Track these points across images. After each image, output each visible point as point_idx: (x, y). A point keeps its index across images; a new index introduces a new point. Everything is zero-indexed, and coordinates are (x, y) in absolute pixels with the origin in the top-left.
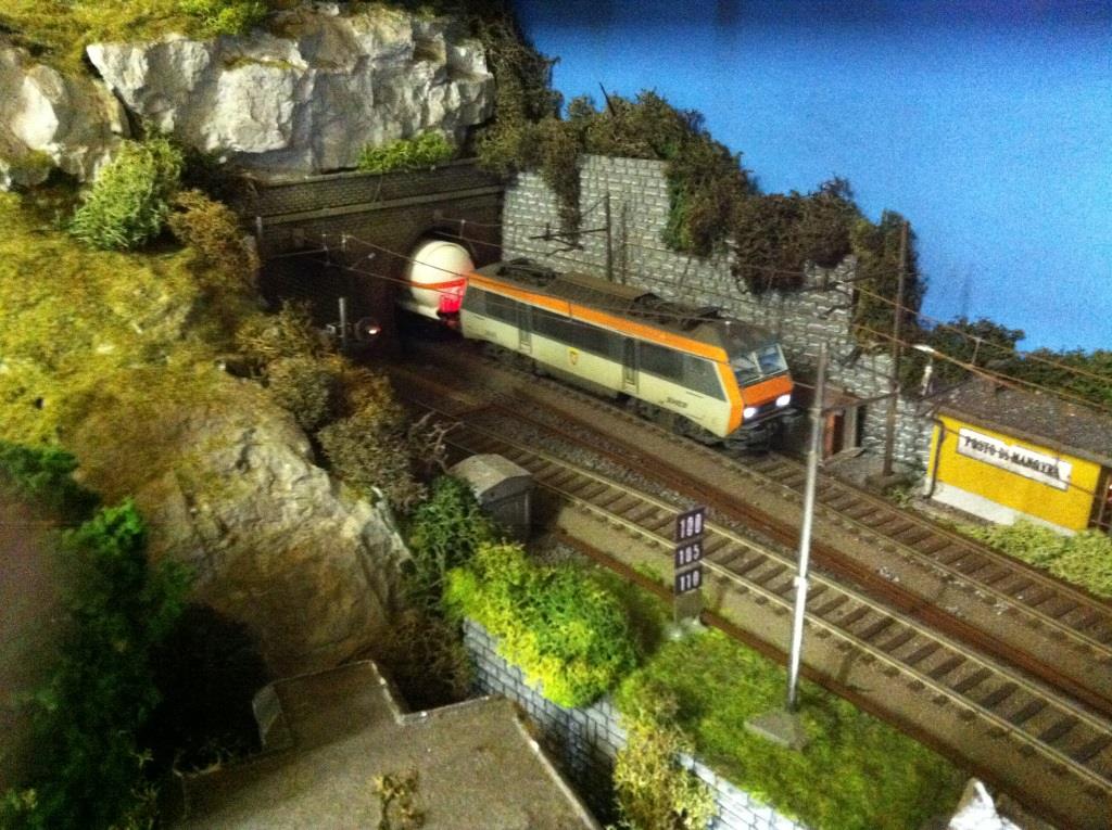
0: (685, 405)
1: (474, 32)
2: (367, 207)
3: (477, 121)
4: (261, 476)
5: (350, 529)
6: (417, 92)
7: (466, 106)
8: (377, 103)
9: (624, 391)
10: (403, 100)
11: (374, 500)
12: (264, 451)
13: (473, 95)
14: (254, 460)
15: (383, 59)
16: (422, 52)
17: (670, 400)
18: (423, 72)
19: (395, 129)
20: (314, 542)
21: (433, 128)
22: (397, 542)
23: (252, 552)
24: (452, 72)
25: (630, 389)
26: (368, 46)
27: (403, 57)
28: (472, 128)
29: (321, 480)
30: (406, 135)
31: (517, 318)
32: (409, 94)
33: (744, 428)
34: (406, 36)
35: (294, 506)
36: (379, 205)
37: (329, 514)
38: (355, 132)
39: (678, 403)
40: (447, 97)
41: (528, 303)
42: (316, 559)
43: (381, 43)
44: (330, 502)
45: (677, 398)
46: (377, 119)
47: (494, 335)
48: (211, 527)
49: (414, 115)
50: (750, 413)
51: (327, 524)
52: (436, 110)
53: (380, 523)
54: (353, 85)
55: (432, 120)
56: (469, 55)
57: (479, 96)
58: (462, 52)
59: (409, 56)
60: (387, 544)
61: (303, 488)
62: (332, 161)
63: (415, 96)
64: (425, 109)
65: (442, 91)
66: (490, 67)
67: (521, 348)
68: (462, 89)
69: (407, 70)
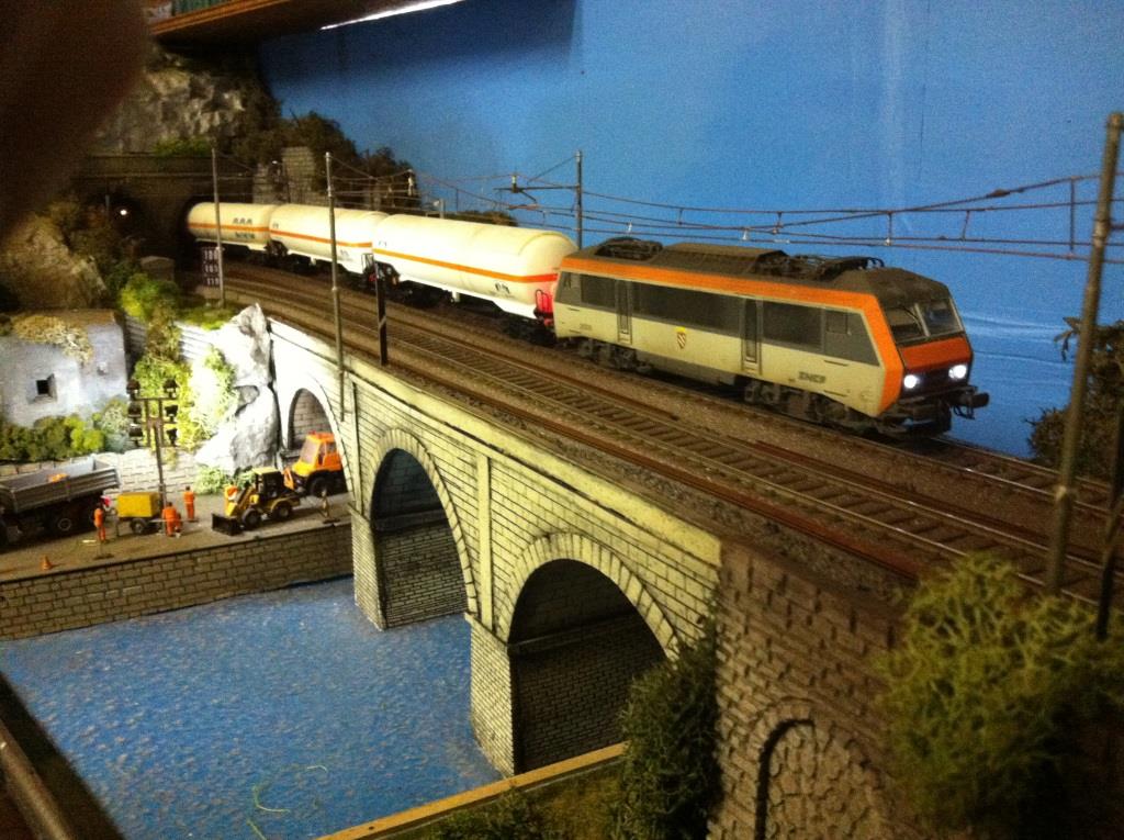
0: (823, 379)
1: (237, 87)
2: (155, 175)
3: (233, 134)
4: (37, 247)
5: (75, 270)
6: (193, 115)
7: (225, 125)
8: (165, 119)
9: (744, 374)
10: (183, 118)
11: (89, 261)
12: (40, 238)
13: (230, 119)
14: (35, 240)
15: (170, 96)
16: (196, 92)
17: (803, 375)
18: (197, 104)
19: (175, 134)
20: (57, 273)
21: (202, 136)
22: (100, 281)
23: (28, 273)
24: (215, 105)
25: (752, 370)
26: (161, 89)
27: (183, 96)
28: (230, 138)
29: (65, 250)
30: (184, 137)
31: (616, 304)
32: (187, 116)
33: (903, 401)
34: (185, 84)
35: (50, 258)
36: (162, 174)
37: (66, 263)
38: (152, 133)
39: (813, 378)
40: (212, 119)
41: (628, 279)
42: (58, 280)
43: (169, 88)
44: (66, 259)
45: (811, 371)
46: (164, 127)
47: (589, 327)
48: (10, 262)
49: (189, 128)
50: (911, 382)
51: (65, 267)
52: (205, 125)
53: (91, 270)
54: (150, 108)
55: (202, 131)
56: (231, 98)
57: (234, 120)
58: (227, 96)
59: (188, 95)
60: (94, 281)
61: (55, 251)
62: (135, 148)
63: (191, 118)
64: (198, 125)
65: (208, 116)
66: (244, 104)
67: (619, 339)
68: (222, 116)
69: (186, 104)
